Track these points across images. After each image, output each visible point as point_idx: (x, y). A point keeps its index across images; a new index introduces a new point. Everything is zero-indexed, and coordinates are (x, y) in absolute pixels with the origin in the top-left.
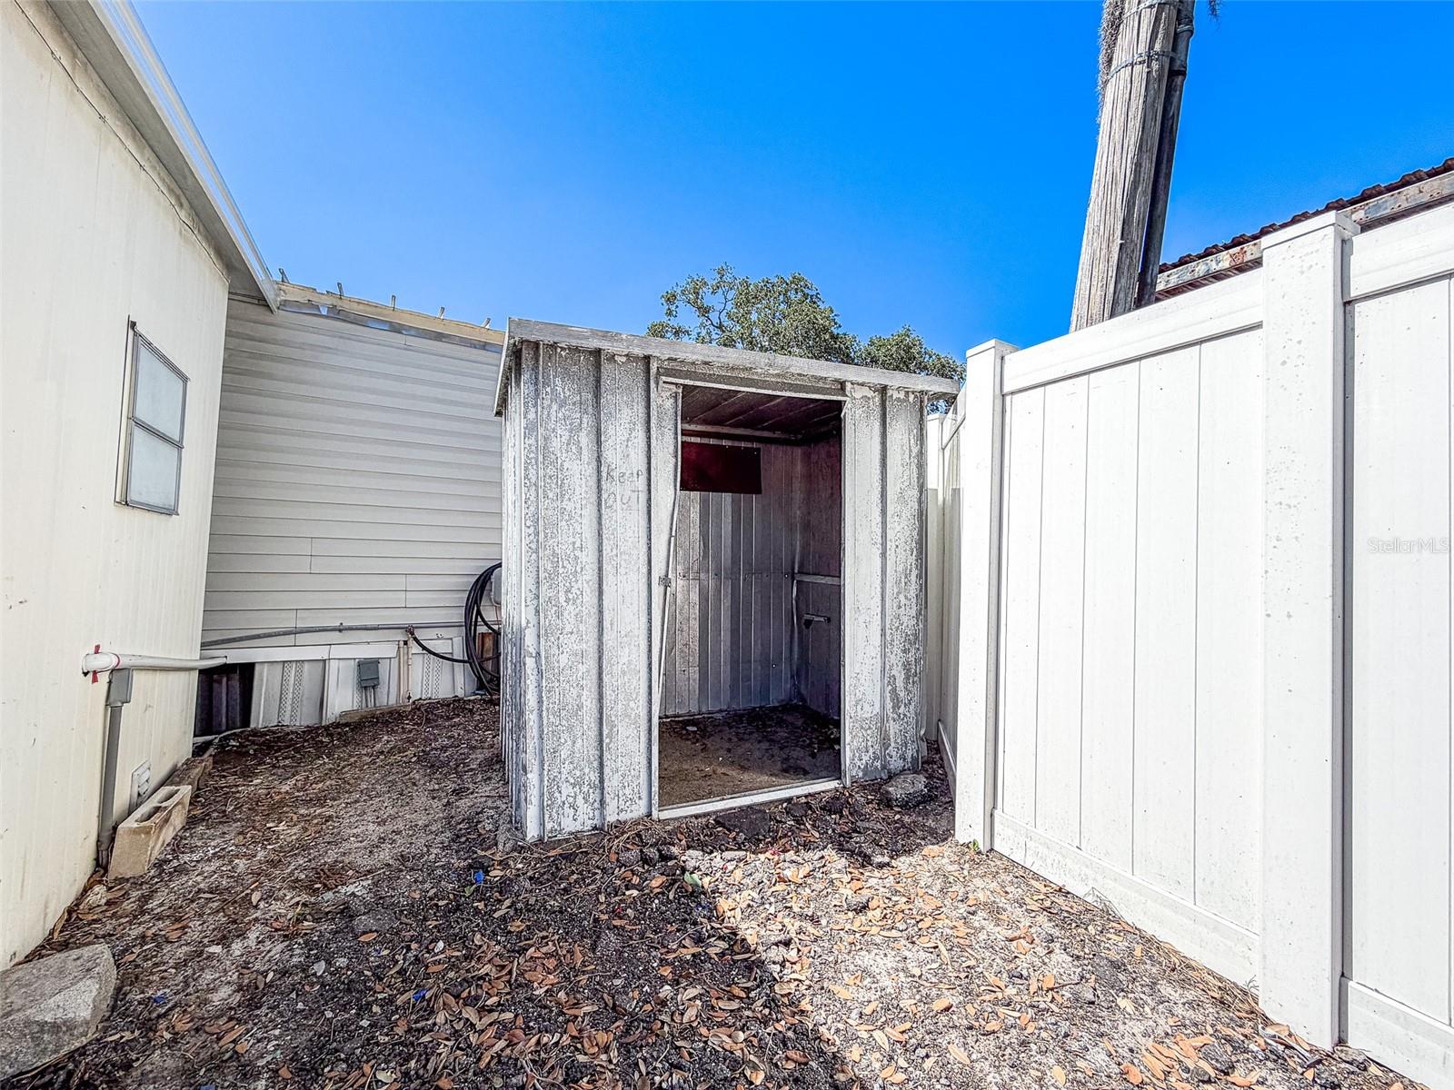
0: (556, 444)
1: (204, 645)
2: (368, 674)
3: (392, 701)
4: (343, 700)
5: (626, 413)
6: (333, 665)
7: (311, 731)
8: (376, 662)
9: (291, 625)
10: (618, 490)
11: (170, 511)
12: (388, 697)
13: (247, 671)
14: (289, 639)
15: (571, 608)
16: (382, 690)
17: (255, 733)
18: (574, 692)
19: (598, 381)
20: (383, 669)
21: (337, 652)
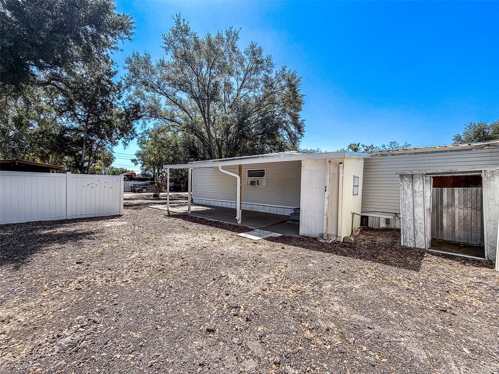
0: (405, 188)
1: (361, 212)
2: (388, 221)
3: (392, 227)
4: (383, 225)
5: (419, 182)
6: (381, 218)
7: (377, 229)
8: (389, 219)
9: (374, 210)
10: (417, 194)
11: (358, 195)
12: (392, 226)
13: (367, 217)
14: (374, 213)
15: (408, 212)
16: (391, 225)
17: (369, 227)
18: (409, 225)
19: (412, 177)
20: (391, 221)
21: (382, 216)
